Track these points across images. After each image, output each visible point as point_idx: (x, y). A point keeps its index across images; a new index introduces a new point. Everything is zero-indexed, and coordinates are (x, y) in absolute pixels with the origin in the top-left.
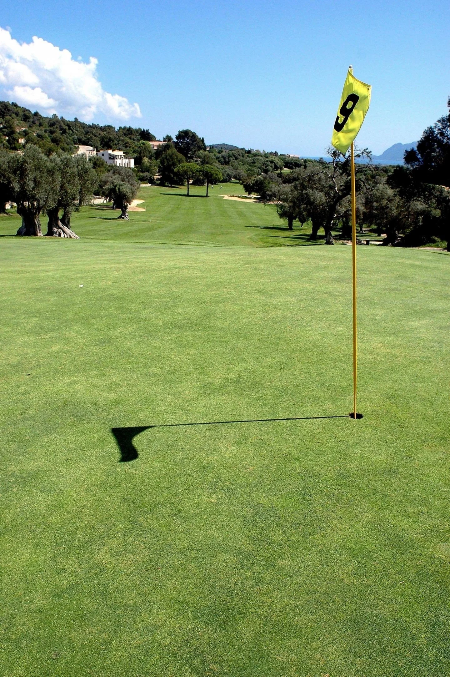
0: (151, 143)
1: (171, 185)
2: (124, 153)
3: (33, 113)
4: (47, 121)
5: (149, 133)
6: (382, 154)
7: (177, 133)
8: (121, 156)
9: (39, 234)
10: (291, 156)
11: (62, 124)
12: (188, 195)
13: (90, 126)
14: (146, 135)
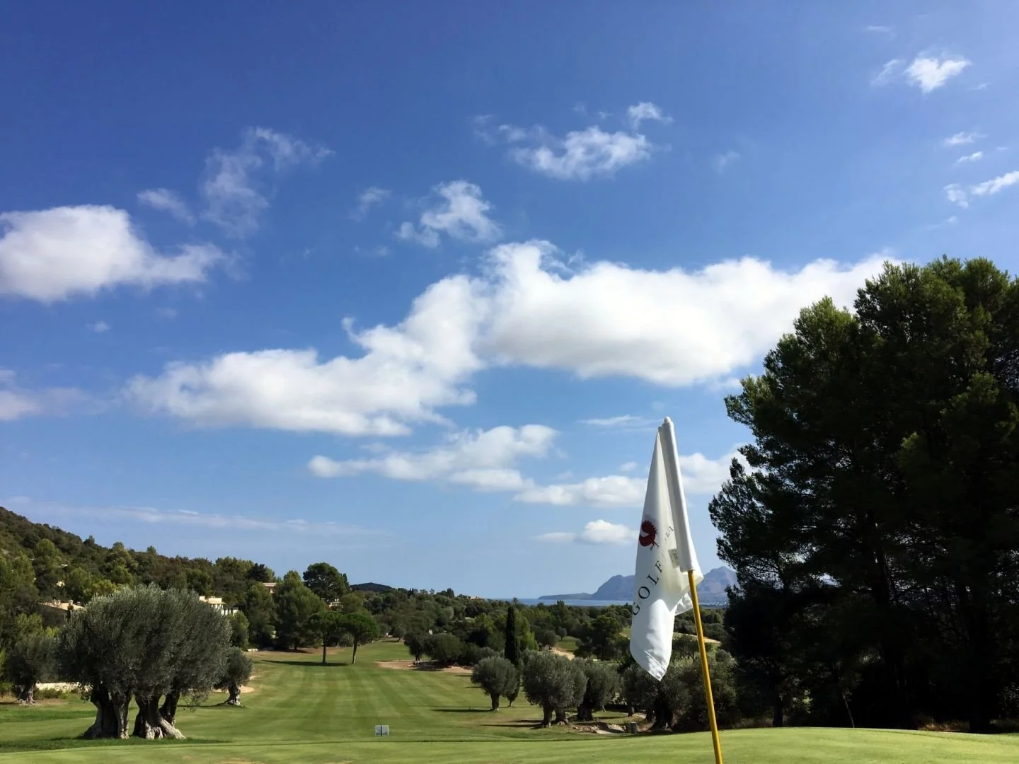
0: (267, 585)
1: (295, 649)
2: (223, 601)
3: (83, 541)
4: (105, 553)
5: (265, 570)
6: (597, 590)
7: (306, 570)
8: (218, 605)
9: (122, 736)
10: (472, 598)
11: (130, 558)
12: (324, 664)
13: (172, 561)
14: (259, 573)
